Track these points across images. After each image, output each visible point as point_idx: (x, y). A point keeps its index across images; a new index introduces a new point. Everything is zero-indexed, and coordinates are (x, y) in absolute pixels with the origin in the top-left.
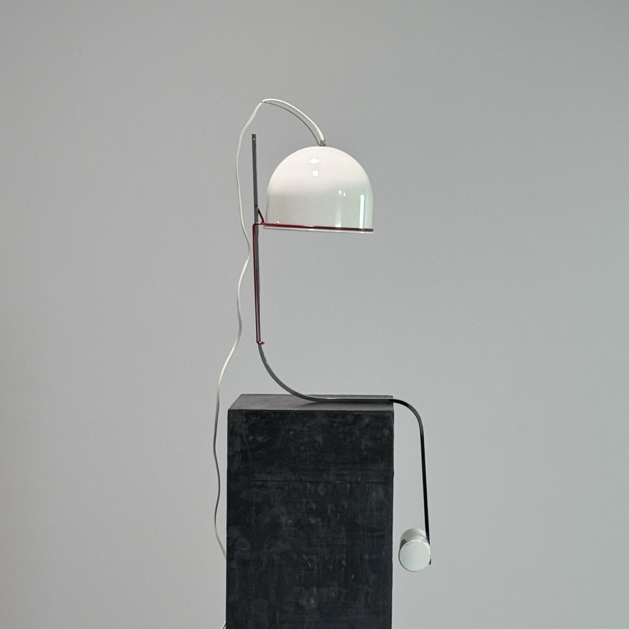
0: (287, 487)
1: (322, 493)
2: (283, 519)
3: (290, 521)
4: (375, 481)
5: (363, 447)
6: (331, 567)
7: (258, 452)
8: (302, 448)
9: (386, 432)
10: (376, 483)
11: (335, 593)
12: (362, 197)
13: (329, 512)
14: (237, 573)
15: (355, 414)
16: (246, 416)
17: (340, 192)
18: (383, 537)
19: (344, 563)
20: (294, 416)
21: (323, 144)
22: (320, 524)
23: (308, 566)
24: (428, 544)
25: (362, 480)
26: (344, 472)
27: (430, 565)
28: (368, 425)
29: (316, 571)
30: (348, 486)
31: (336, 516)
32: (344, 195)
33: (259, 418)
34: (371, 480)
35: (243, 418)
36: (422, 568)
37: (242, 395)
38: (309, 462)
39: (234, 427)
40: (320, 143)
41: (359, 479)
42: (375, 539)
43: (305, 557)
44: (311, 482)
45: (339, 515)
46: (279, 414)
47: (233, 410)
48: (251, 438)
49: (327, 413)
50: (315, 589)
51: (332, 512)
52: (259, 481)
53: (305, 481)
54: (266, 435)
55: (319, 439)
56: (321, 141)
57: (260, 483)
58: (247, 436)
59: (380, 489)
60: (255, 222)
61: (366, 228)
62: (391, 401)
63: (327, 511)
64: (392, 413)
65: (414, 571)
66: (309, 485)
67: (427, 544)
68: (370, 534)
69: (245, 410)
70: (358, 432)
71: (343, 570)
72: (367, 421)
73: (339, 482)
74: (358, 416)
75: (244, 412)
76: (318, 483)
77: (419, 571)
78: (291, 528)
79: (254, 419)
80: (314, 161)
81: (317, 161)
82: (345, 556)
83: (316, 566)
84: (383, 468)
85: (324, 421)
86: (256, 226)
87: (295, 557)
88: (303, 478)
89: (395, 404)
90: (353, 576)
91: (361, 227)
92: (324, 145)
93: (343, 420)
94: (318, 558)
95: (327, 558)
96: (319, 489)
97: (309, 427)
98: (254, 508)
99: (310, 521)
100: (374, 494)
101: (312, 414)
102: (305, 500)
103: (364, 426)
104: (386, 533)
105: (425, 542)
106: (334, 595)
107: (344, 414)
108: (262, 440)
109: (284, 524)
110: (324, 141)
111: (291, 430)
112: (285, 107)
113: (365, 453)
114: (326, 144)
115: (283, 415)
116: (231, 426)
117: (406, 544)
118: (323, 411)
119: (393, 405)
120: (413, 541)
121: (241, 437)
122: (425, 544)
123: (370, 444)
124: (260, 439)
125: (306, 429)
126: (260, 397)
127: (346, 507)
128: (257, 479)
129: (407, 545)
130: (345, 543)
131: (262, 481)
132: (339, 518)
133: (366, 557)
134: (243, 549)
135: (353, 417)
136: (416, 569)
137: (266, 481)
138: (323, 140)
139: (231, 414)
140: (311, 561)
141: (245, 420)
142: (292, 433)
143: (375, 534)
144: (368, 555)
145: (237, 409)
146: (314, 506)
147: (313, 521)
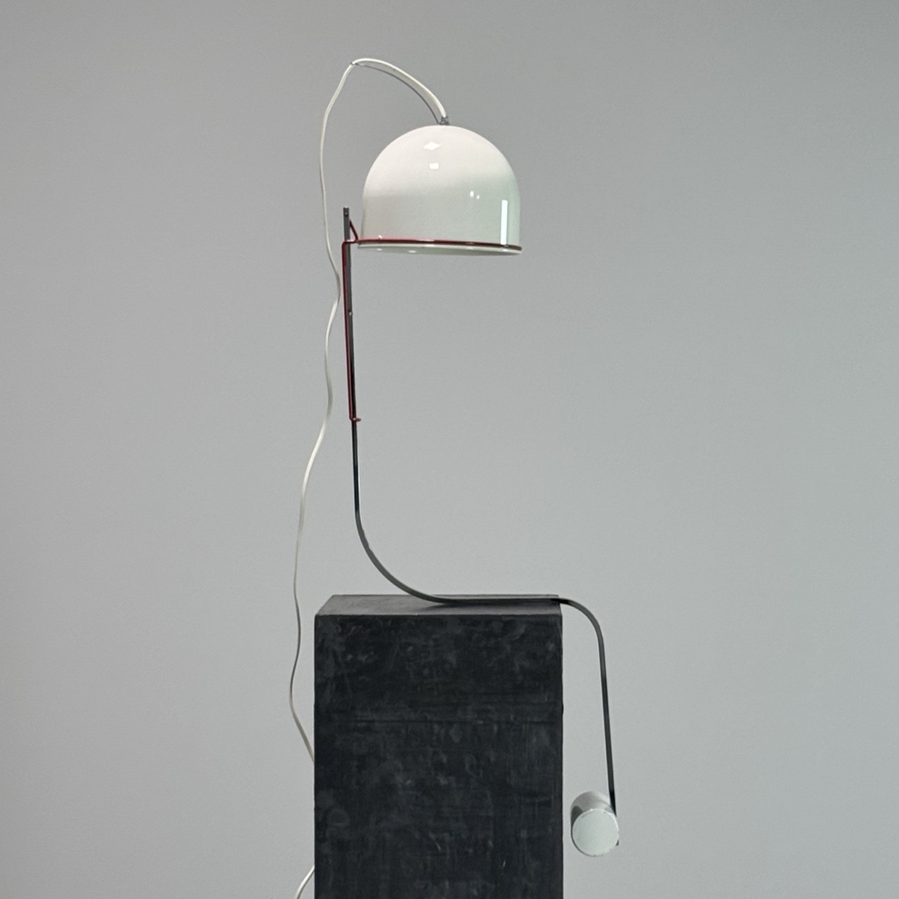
0: (403, 731)
1: (456, 739)
2: (399, 779)
3: (409, 782)
4: (535, 719)
5: (517, 669)
6: (471, 851)
7: (361, 678)
8: (426, 672)
9: (551, 646)
10: (538, 723)
11: (478, 891)
12: (505, 204)
13: (467, 766)
14: (331, 861)
15: (504, 619)
16: (341, 625)
17: (472, 194)
18: (548, 804)
19: (490, 843)
20: (413, 623)
21: (445, 122)
22: (454, 785)
23: (437, 848)
24: (614, 815)
25: (515, 719)
26: (489, 707)
27: (618, 847)
28: (523, 636)
29: (448, 857)
30: (495, 728)
31: (478, 774)
32: (478, 197)
33: (361, 627)
34: (529, 719)
35: (337, 628)
36: (607, 850)
37: (333, 596)
38: (436, 693)
39: (323, 641)
40: (440, 121)
41: (512, 717)
42: (536, 808)
43: (432, 836)
44: (440, 723)
45: (481, 771)
46: (390, 622)
47: (322, 616)
48: (350, 657)
49: (462, 619)
50: (447, 883)
51: (471, 767)
52: (362, 721)
53: (431, 722)
54: (372, 653)
55: (452, 658)
56: (442, 118)
57: (363, 724)
58: (344, 655)
59: (543, 732)
60: (346, 239)
61: (510, 243)
62: (557, 602)
63: (464, 766)
64: (560, 617)
65: (595, 856)
66: (436, 728)
67: (612, 815)
68: (528, 800)
69: (340, 616)
70: (508, 647)
71: (488, 854)
72: (522, 630)
73: (481, 722)
74: (509, 623)
75: (339, 619)
76: (450, 724)
77: (602, 855)
78: (411, 793)
79: (353, 628)
80: (432, 146)
81: (436, 146)
82: (491, 833)
83: (448, 851)
84: (546, 699)
85: (459, 631)
86: (347, 246)
87: (417, 835)
88: (429, 717)
89: (562, 606)
90: (504, 863)
91: (503, 242)
92: (447, 124)
93: (487, 629)
94: (451, 835)
95: (464, 836)
96: (452, 732)
97: (435, 640)
98: (356, 763)
99: (438, 780)
100: (534, 740)
101: (440, 621)
102: (430, 750)
103: (518, 637)
104: (553, 797)
105: (609, 812)
106: (475, 893)
107: (489, 620)
108: (366, 660)
109: (400, 786)
110: (447, 117)
111: (410, 644)
112: (386, 70)
113: (520, 678)
114: (450, 122)
115: (396, 622)
116: (320, 640)
117: (582, 815)
118: (456, 616)
119: (560, 607)
120: (592, 810)
121: (335, 656)
122: (610, 814)
123: (527, 664)
124: (363, 658)
125: (431, 643)
126: (360, 599)
127: (492, 759)
128: (359, 719)
129: (583, 817)
130: (491, 814)
131: (366, 721)
132: (481, 776)
133: (524, 834)
134: (339, 824)
135: (502, 625)
136: (598, 852)
137: (373, 721)
138: (444, 116)
139: (320, 622)
140: (442, 842)
141: (340, 630)
142: (410, 649)
143: (537, 801)
144: (526, 832)
145: (328, 614)
146: (445, 760)
147: (443, 781)
